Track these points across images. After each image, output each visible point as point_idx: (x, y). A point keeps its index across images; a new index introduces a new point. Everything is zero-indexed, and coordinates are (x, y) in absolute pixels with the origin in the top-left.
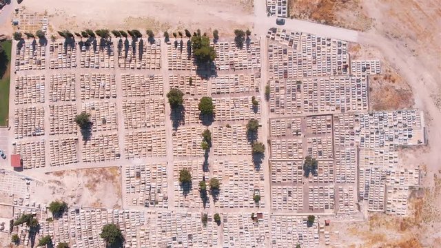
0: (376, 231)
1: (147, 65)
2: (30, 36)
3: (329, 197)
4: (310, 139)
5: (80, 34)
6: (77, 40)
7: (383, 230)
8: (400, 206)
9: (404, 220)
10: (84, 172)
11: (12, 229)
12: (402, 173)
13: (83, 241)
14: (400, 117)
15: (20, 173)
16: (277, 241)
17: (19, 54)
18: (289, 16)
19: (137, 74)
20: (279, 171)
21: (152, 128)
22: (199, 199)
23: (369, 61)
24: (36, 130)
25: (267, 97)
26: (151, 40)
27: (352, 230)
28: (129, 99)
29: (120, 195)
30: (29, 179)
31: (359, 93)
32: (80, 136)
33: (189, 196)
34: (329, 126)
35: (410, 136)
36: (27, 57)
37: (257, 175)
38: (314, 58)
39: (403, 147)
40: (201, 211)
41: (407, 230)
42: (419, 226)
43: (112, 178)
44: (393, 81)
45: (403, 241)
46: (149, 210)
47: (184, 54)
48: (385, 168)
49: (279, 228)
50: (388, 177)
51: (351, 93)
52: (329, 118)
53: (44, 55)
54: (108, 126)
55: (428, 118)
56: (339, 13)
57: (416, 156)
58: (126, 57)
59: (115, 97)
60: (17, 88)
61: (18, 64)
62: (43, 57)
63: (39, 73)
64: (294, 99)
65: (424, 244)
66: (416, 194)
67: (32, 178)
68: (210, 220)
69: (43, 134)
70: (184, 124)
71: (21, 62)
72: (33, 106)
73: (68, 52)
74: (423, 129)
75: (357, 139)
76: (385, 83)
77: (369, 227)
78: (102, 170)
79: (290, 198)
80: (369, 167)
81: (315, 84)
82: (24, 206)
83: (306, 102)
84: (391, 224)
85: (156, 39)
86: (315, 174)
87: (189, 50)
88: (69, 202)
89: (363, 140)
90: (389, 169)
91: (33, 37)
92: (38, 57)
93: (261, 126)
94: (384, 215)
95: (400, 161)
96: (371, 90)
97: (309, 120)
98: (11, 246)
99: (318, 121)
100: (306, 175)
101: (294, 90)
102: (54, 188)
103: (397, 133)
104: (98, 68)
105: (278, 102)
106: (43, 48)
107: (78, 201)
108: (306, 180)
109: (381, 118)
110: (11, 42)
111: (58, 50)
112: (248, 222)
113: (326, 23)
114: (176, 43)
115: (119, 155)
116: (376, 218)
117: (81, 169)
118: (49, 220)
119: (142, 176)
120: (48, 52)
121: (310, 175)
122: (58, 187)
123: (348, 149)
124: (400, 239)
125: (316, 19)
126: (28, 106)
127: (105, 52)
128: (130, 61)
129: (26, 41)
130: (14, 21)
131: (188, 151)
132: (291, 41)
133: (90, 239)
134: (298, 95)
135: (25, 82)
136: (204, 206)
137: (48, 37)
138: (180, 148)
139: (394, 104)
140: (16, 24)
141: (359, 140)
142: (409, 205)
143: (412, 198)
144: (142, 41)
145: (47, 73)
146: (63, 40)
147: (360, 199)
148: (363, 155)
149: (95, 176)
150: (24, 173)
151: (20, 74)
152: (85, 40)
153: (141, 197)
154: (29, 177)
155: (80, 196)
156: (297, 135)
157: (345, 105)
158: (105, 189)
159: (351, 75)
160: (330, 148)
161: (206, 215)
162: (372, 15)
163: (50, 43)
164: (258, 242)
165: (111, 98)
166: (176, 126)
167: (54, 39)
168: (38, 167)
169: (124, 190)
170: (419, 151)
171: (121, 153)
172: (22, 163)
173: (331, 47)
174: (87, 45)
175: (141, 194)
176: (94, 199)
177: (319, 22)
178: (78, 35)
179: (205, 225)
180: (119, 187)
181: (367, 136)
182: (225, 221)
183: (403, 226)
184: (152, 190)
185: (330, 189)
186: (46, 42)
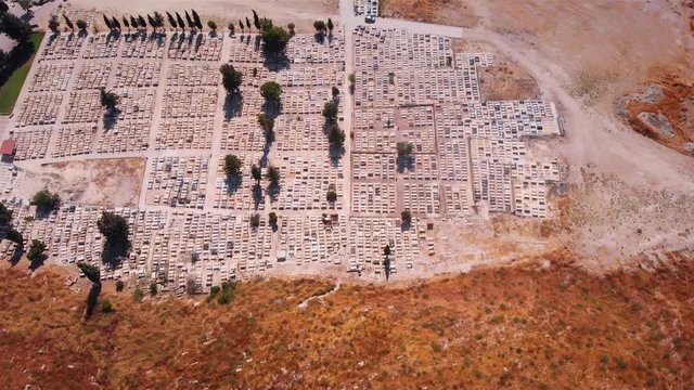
0: (503, 238)
1: (203, 57)
3: (432, 197)
4: (406, 132)
5: (129, 21)
6: (124, 31)
7: (514, 236)
8: (536, 205)
9: (545, 222)
10: (95, 163)
12: (533, 167)
13: (69, 248)
14: (522, 108)
15: (9, 164)
16: (357, 249)
17: (50, 45)
18: (379, 15)
19: (188, 63)
20: (364, 164)
21: (197, 119)
22: (250, 199)
23: (478, 55)
24: (46, 118)
25: (352, 89)
26: (213, 34)
27: (468, 237)
28: (173, 89)
29: (138, 192)
30: (17, 170)
31: (468, 86)
32: (101, 124)
33: (236, 196)
34: (430, 118)
35: (540, 128)
36: (58, 48)
37: (333, 171)
38: (411, 52)
39: (531, 137)
40: (251, 212)
41: (551, 236)
42: (569, 231)
43: (132, 171)
44: (511, 73)
45: (548, 251)
46: (174, 210)
47: (252, 46)
48: (508, 159)
49: (360, 233)
50: (514, 171)
51: (457, 85)
52: (429, 109)
53: (80, 46)
54: (140, 114)
55: (560, 108)
56: (439, 12)
57: (550, 147)
58: (179, 47)
59: (156, 85)
60: (37, 76)
61: (45, 54)
62: (79, 48)
63: (68, 62)
64: (386, 92)
65: (581, 254)
66: (558, 191)
67: (22, 168)
68: (263, 224)
69: (53, 123)
70: (240, 116)
71: (50, 52)
72: (50, 93)
73: (110, 43)
74: (556, 121)
75: (468, 130)
76: (500, 74)
77: (493, 233)
78: (121, 162)
79: (378, 198)
80: (486, 158)
81: (412, 76)
83: (400, 95)
84: (526, 229)
85: (219, 34)
86: (411, 168)
87: (257, 44)
88: (64, 197)
89: (474, 131)
90: (513, 162)
92: (71, 48)
93: (342, 119)
94: (515, 217)
95: (529, 153)
96: (482, 81)
97: (404, 112)
99: (415, 111)
100: (401, 170)
101: (385, 82)
102: (49, 181)
103: (521, 124)
104: (142, 57)
105: (365, 94)
106: (81, 40)
107: (77, 197)
108: (400, 177)
109: (497, 108)
110: (43, 34)
111: (100, 41)
112: (318, 226)
113: (425, 21)
114: (242, 38)
115: (147, 146)
116: (502, 221)
117: (92, 160)
118: (29, 219)
119: (173, 169)
120: (85, 43)
121: (406, 170)
122: (53, 180)
123: (455, 141)
124: (542, 247)
125: (412, 17)
126: (44, 94)
127: (155, 43)
128: (183, 51)
129: (62, 32)
130: (54, 15)
131: (241, 144)
132: (383, 38)
133: (80, 244)
134: (391, 87)
135: (48, 70)
136: (256, 208)
137: (89, 28)
138: (231, 140)
139: (515, 93)
140: (55, 17)
141: (470, 132)
142: (549, 204)
143: (553, 197)
144: (201, 35)
145: (78, 62)
146: (107, 31)
147: (477, 198)
148: (475, 144)
149: (108, 169)
150: (14, 164)
151: (45, 63)
152: (133, 31)
153: (166, 194)
154: (19, 168)
155: (81, 191)
156: (389, 127)
157: (451, 99)
158: (120, 184)
159: (456, 68)
160: (431, 142)
161: (257, 217)
162: (478, 14)
163: (91, 34)
164: (329, 252)
165: (151, 87)
166: (229, 117)
167: (97, 30)
168: (34, 158)
169: (145, 184)
170: (552, 142)
171: (150, 144)
172: (14, 153)
173: (431, 43)
174: (135, 37)
175: (168, 190)
176: (100, 197)
177: (416, 20)
178: (126, 22)
179: (254, 230)
180: (139, 183)
181: (481, 127)
182: (285, 225)
183: (545, 230)
184: (185, 186)
185: (433, 187)
186: (86, 34)
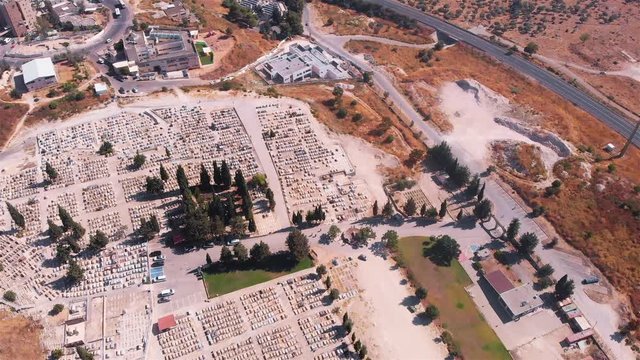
2: (327, 283)
5: (356, 340)
6: (347, 339)
11: (70, 346)
15: (151, 334)
17: (302, 279)
24: (214, 334)
30: (144, 346)
36: (301, 289)
53: (311, 307)
60: (261, 292)
61: (290, 283)
62: (309, 308)
63: (287, 310)
67: (147, 351)
69: (210, 344)
71: (293, 285)
72: (245, 318)
73: (327, 335)
82: (106, 352)
91: (328, 287)
92: (306, 301)
98: (46, 352)
106: (320, 303)
110: (313, 265)
111: (324, 322)
120: (317, 311)
126: (242, 313)
129: (320, 281)
130: (337, 261)
135: (271, 298)
137: (335, 303)
140: (335, 263)
145: (291, 320)
146: (339, 322)
150: (152, 338)
151: (278, 290)
152: (351, 348)
154: (147, 347)
163: (329, 309)
167: (336, 311)
168: (164, 353)
172: (164, 331)
174: (347, 354)
178: (353, 338)
186: (329, 304)
